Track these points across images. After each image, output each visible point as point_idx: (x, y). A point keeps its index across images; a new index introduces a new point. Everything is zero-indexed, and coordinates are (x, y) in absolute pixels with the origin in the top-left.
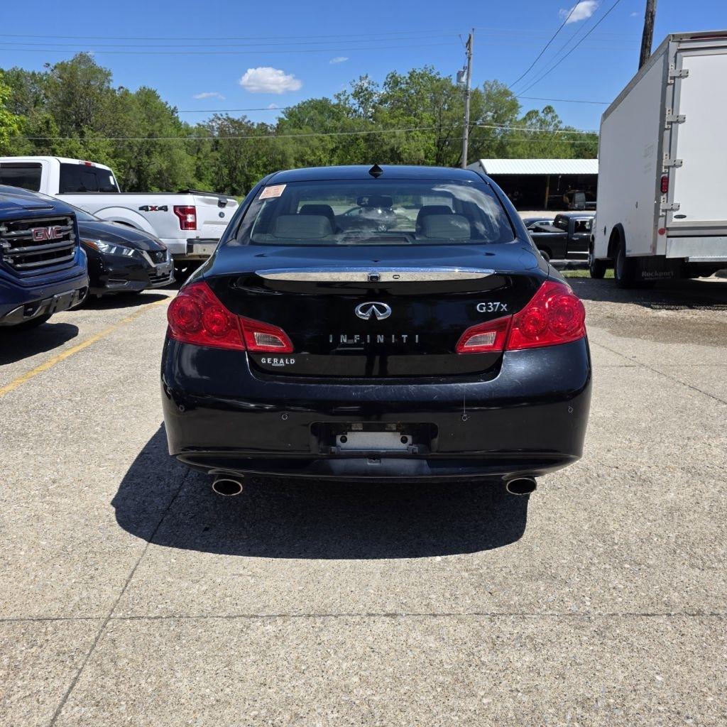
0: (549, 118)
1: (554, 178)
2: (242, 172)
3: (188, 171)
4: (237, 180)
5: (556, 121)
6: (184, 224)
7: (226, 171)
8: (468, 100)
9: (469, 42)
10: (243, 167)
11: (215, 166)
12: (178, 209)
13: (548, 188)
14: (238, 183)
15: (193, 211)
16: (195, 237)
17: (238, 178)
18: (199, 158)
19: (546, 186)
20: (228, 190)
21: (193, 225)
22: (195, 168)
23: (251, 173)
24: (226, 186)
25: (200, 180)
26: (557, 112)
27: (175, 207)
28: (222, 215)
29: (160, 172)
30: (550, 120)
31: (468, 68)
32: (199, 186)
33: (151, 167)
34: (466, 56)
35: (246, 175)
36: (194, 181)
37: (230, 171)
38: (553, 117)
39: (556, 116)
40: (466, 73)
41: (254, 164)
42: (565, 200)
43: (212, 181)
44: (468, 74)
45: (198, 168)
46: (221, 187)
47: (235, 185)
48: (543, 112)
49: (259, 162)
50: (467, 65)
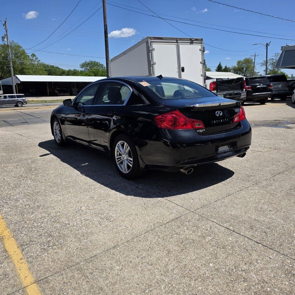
0: (34, 58)
1: (50, 83)
5: (38, 60)
8: (9, 49)
9: (5, 24)
13: (48, 87)
19: (47, 87)
26: (37, 56)
30: (35, 60)
31: (7, 35)
34: (5, 30)
38: (36, 59)
39: (37, 58)
40: (6, 37)
42: (56, 92)
44: (7, 38)
48: (31, 56)
50: (6, 34)
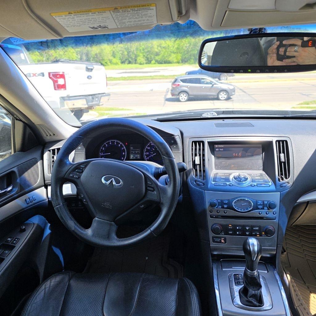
2: (133, 53)
3: (109, 54)
4: (131, 56)
6: (56, 86)
7: (126, 53)
10: (134, 51)
11: (121, 51)
12: (51, 74)
14: (131, 58)
15: (62, 76)
16: (66, 96)
17: (132, 56)
18: (114, 48)
20: (127, 62)
21: (63, 87)
22: (112, 52)
23: (137, 54)
24: (126, 60)
25: (114, 57)
27: (49, 74)
28: (89, 77)
29: (96, 55)
32: (114, 60)
33: (92, 52)
35: (135, 54)
36: (111, 58)
37: (128, 53)
41: (139, 49)
43: (120, 58)
45: (113, 52)
46: (124, 61)
47: (130, 59)
49: (141, 48)
